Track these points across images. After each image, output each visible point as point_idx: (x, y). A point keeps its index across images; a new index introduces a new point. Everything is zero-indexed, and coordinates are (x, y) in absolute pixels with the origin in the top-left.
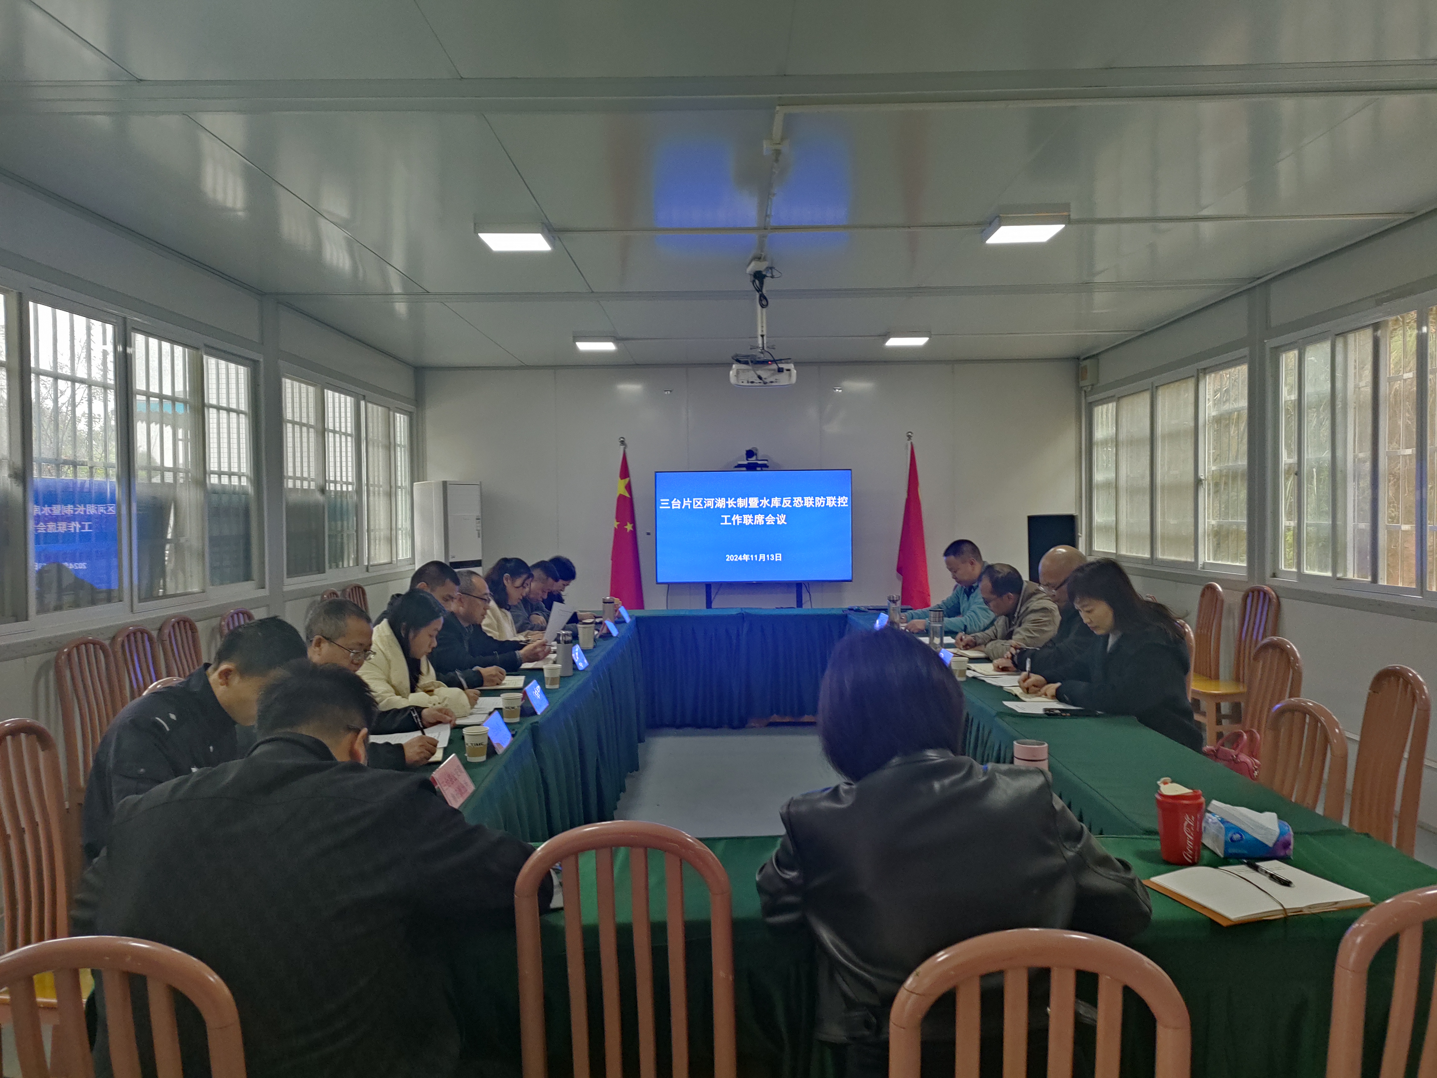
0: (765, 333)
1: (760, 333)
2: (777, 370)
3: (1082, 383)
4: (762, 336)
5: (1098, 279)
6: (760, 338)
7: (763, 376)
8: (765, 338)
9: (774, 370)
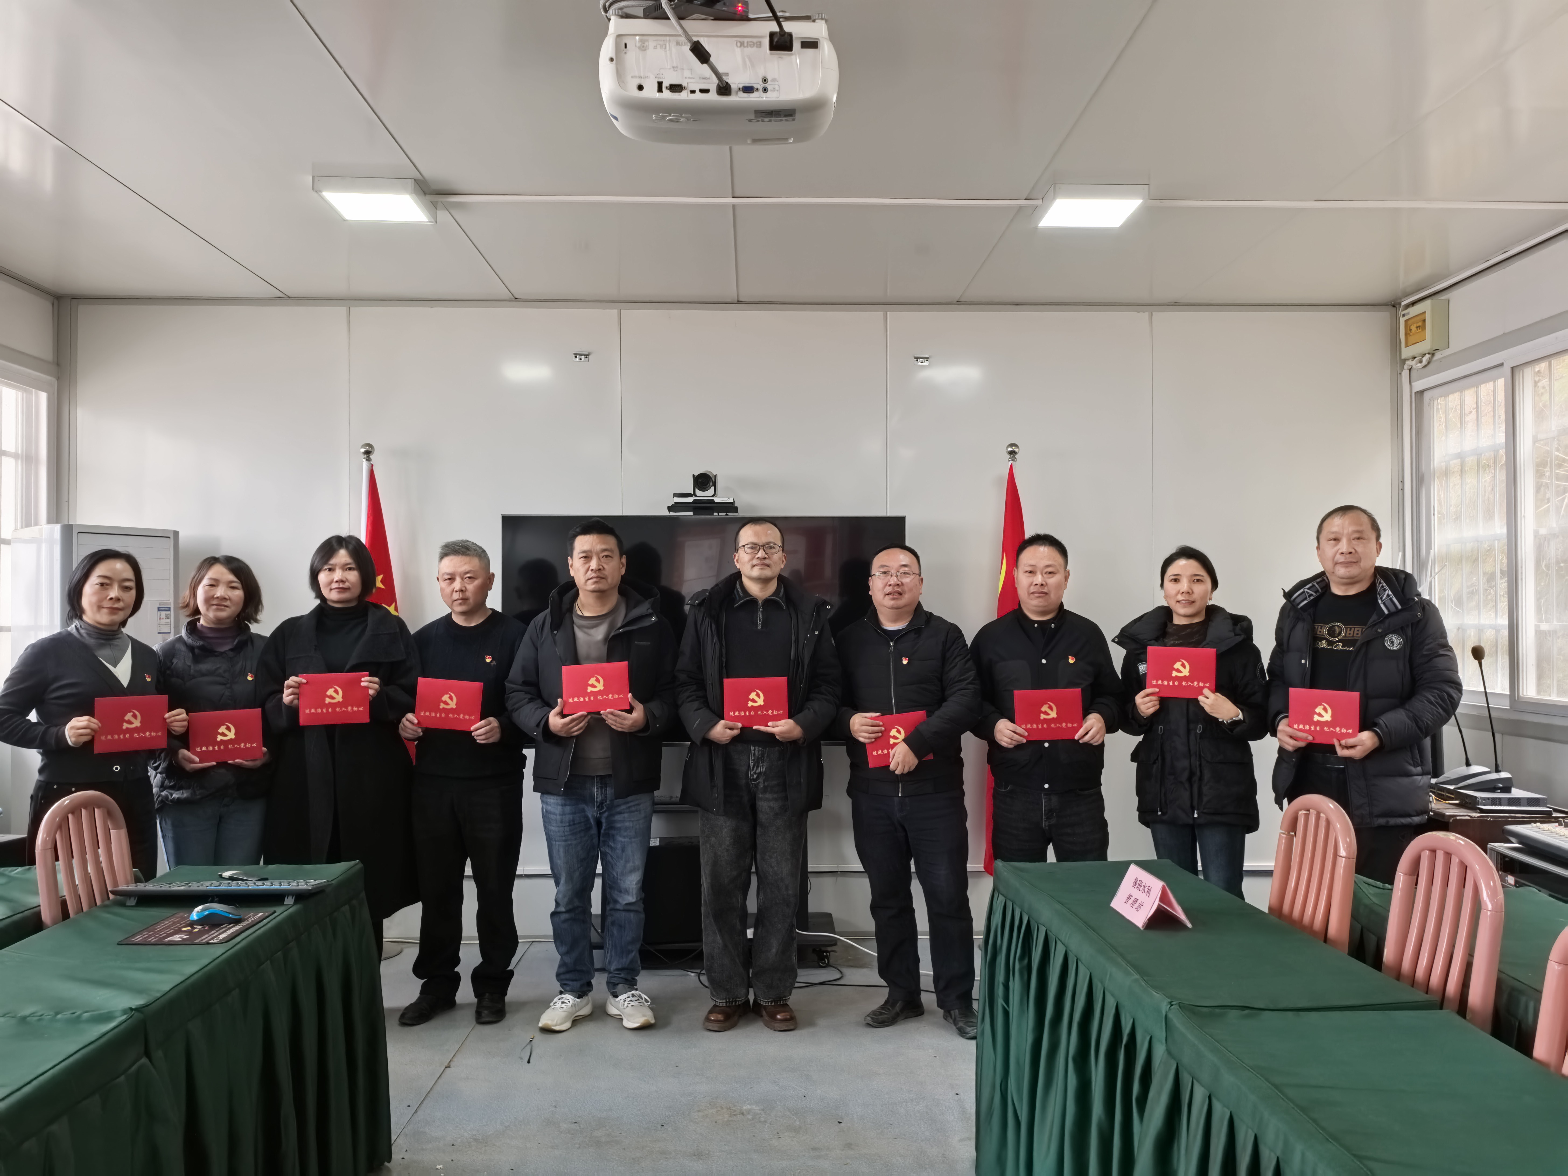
3: (1406, 352)
9: (759, 45)
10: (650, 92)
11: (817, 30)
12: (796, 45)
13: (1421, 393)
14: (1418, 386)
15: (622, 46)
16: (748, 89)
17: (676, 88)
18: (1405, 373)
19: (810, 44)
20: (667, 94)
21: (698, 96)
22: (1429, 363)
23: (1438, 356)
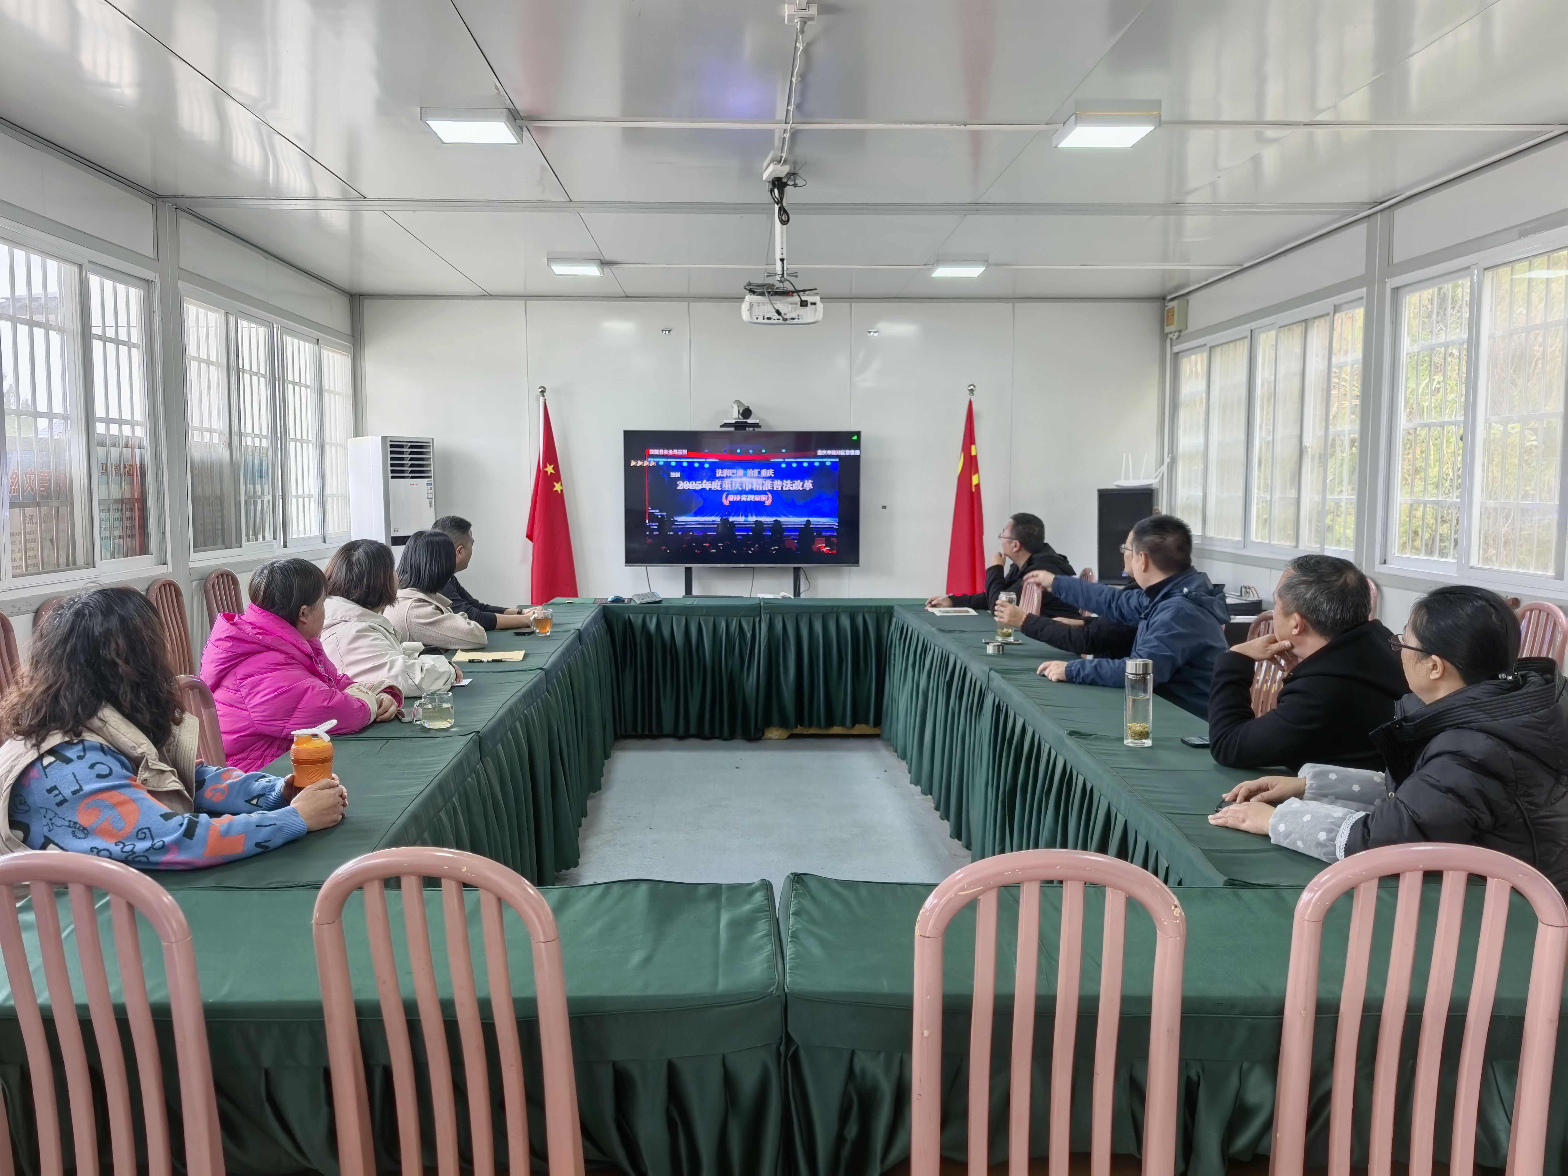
0: (784, 257)
1: (778, 256)
2: (799, 303)
3: (1167, 329)
4: (782, 260)
5: (1191, 199)
6: (779, 263)
7: (782, 312)
8: (785, 262)
9: (797, 304)
10: (760, 320)
11: (816, 299)
12: (809, 304)
13: (1177, 354)
14: (1176, 349)
15: (751, 305)
16: (793, 319)
17: (769, 319)
18: (1168, 341)
19: (814, 304)
20: (766, 321)
21: (776, 321)
22: (1179, 337)
23: (1183, 334)
